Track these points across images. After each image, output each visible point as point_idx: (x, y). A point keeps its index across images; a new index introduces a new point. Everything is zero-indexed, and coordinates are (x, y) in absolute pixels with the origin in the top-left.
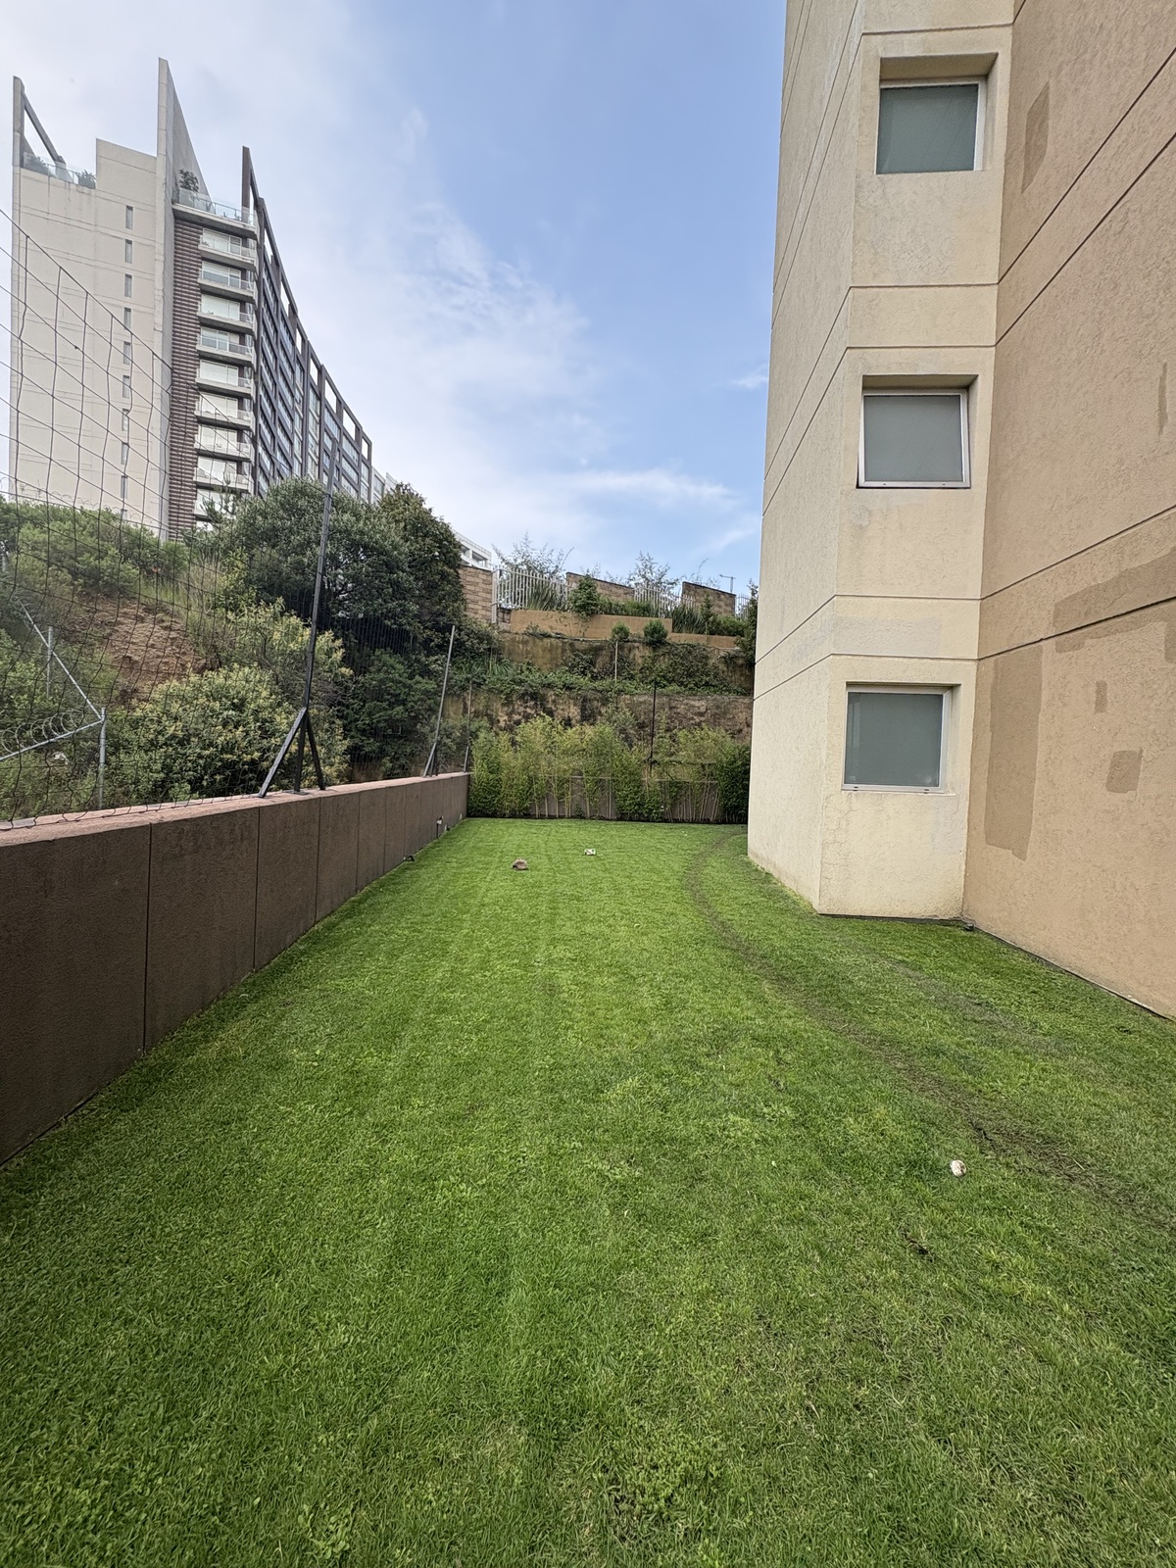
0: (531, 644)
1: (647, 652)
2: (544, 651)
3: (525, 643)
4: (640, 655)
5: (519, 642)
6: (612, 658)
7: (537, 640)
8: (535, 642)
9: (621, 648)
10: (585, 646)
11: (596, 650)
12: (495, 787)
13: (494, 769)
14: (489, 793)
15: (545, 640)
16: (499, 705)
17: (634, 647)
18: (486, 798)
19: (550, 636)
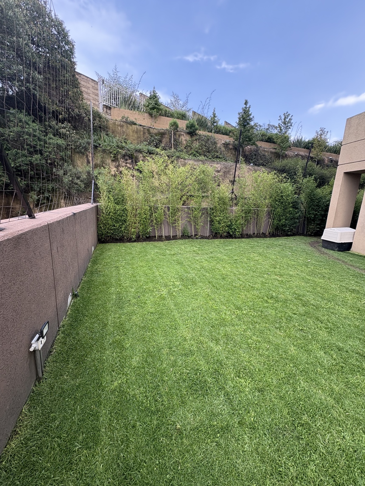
0: (125, 127)
1: (188, 138)
2: (133, 132)
3: (122, 126)
4: (185, 139)
5: (118, 126)
6: (170, 139)
7: (129, 125)
8: (127, 126)
9: (175, 134)
10: (155, 131)
11: (162, 134)
12: (122, 216)
13: (120, 200)
14: (117, 222)
15: (133, 126)
16: (110, 161)
17: (181, 135)
18: (114, 226)
19: (135, 124)
